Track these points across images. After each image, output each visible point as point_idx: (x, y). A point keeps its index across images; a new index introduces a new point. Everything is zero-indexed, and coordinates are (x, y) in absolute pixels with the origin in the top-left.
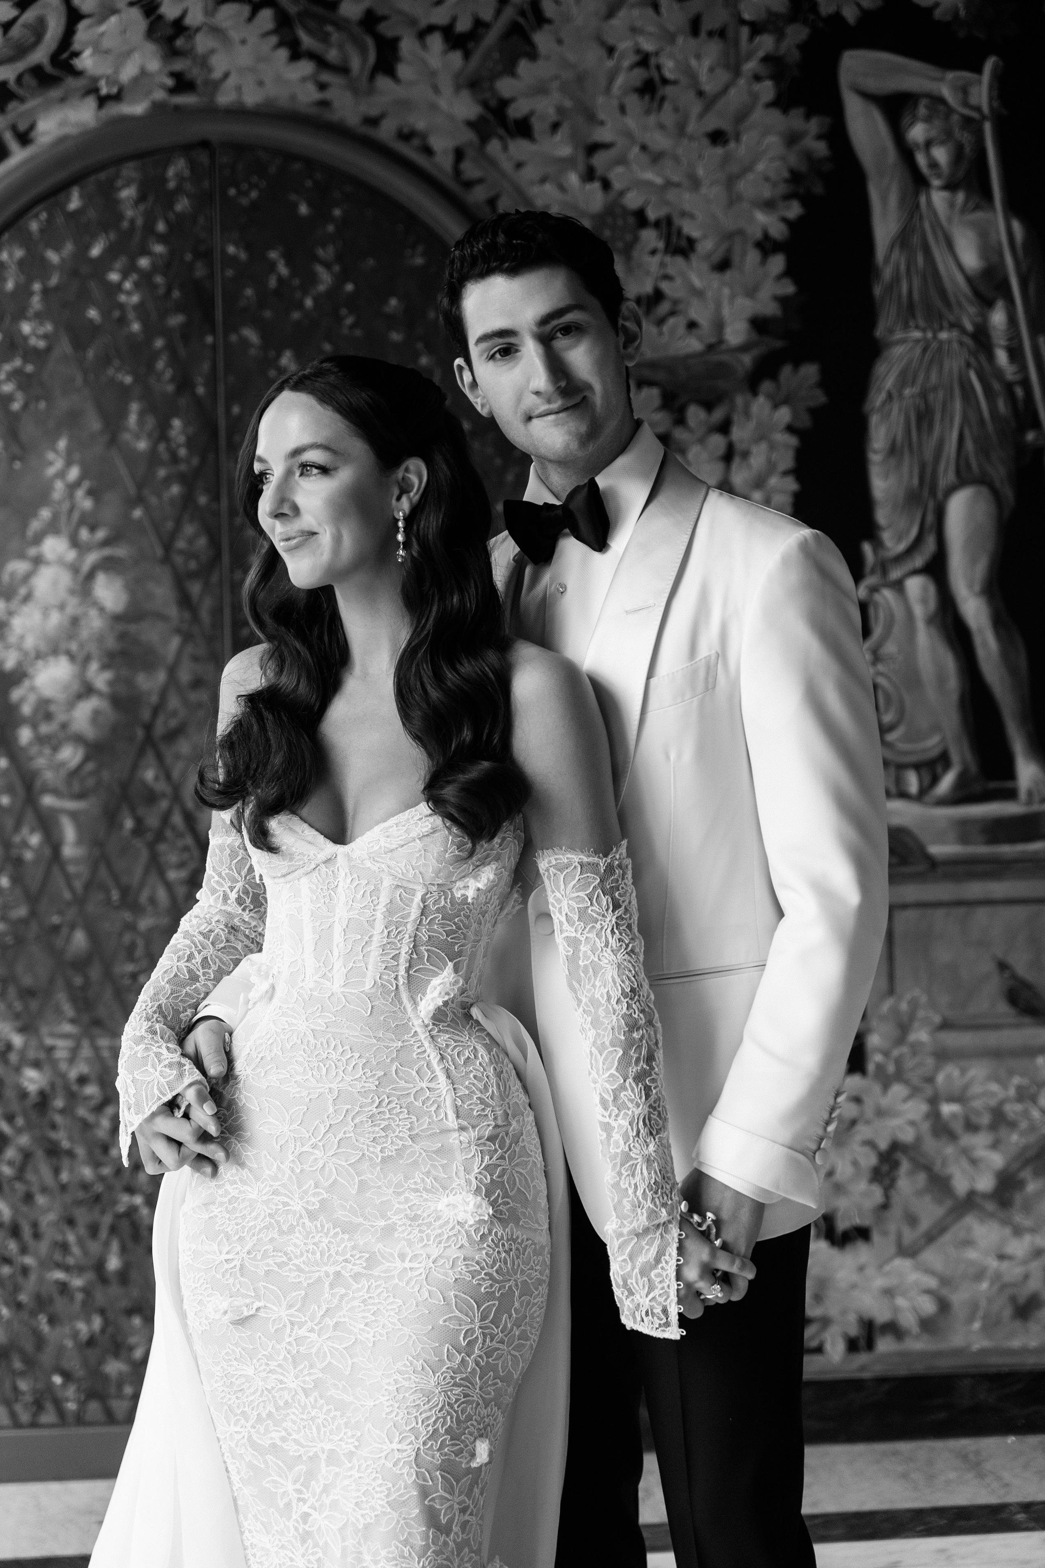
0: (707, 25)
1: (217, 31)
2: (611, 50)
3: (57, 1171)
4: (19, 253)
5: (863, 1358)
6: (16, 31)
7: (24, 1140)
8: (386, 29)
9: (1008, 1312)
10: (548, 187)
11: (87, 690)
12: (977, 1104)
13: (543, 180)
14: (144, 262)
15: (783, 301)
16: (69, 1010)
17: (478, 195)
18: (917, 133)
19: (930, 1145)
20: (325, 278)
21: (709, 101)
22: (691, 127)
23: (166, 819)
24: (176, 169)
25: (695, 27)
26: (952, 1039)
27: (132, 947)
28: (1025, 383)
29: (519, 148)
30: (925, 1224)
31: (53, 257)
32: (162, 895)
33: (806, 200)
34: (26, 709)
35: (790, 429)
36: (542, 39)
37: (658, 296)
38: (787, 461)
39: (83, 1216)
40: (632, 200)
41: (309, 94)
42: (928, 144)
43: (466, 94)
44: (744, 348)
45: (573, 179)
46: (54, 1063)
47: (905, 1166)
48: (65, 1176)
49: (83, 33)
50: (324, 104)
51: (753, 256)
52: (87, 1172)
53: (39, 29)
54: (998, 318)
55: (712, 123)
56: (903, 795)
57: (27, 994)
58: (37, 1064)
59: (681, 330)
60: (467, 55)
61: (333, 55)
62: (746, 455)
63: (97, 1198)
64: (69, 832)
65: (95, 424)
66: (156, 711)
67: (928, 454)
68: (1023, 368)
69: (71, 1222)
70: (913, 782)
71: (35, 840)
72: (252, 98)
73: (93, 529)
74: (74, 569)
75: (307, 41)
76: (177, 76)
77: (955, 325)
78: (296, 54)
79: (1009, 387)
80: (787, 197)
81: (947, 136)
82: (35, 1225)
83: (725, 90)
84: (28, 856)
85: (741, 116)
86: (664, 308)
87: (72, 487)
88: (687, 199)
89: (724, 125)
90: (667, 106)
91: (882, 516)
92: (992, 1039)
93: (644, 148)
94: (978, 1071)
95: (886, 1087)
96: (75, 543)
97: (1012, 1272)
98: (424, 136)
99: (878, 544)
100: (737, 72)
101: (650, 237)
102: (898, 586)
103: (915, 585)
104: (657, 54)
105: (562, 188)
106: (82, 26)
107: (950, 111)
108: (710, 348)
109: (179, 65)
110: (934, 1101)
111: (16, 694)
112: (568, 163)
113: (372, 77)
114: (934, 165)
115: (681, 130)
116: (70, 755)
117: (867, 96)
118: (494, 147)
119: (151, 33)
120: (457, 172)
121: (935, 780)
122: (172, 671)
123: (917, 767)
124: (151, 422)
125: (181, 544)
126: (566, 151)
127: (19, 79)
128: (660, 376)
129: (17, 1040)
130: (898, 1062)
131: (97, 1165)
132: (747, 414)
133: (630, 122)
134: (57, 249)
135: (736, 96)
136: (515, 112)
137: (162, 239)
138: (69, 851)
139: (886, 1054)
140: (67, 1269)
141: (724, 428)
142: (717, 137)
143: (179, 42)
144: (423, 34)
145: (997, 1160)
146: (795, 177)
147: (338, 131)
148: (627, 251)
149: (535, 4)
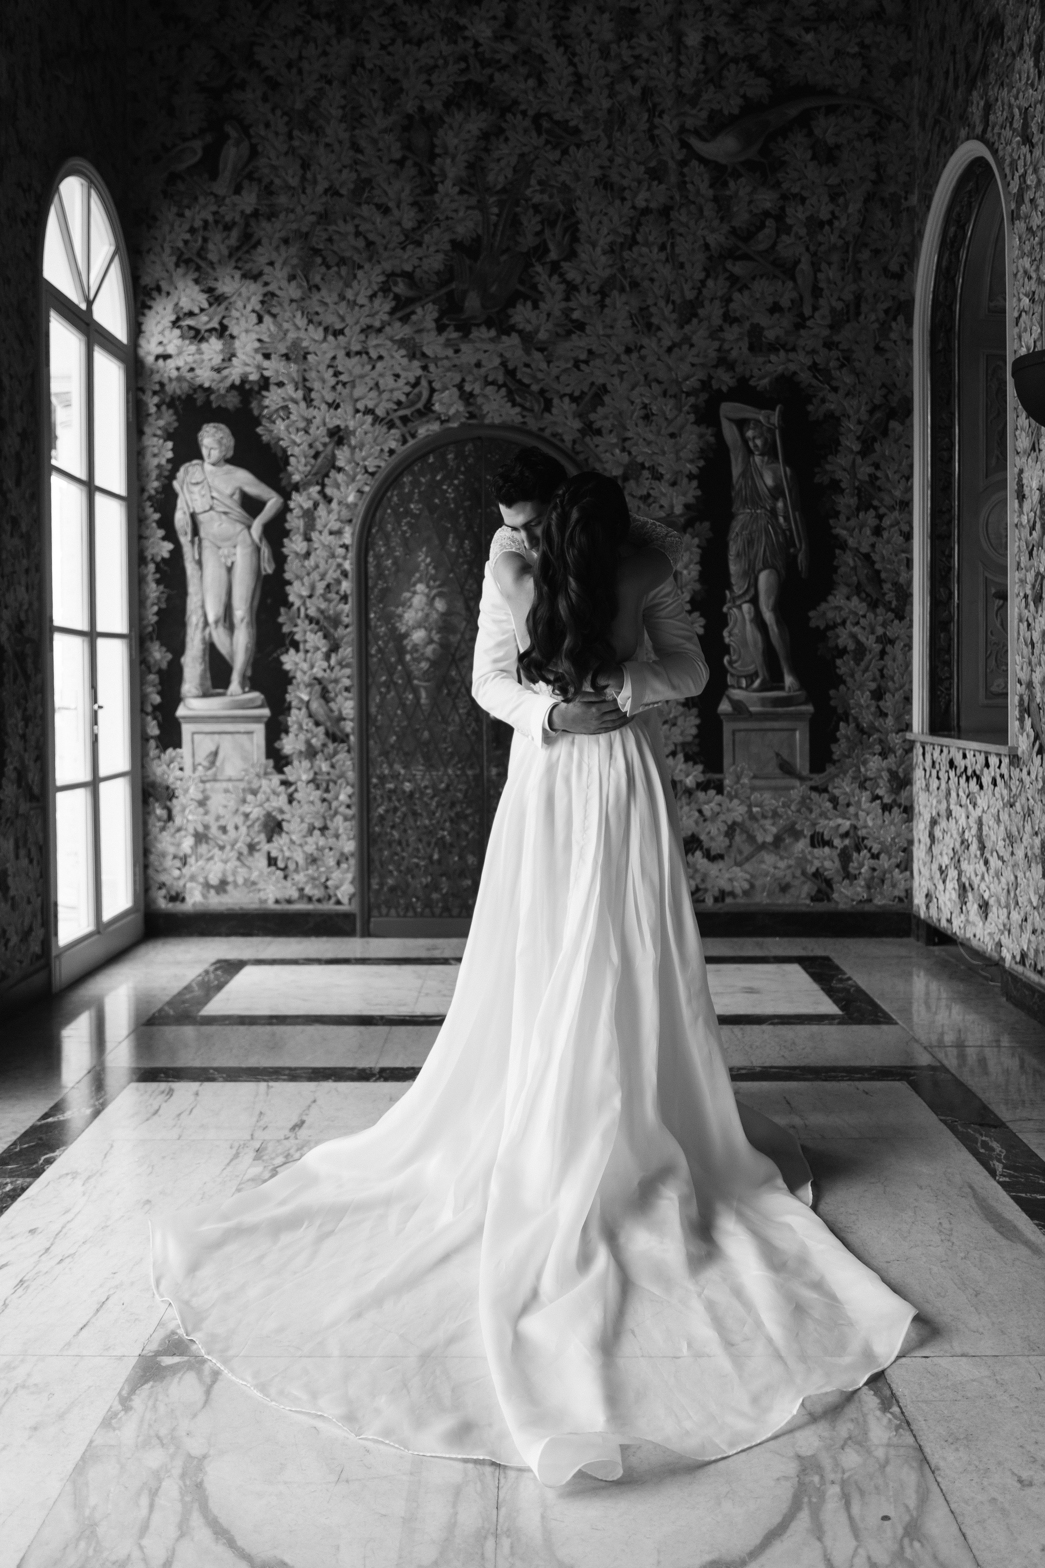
0: (670, 393)
1: (485, 396)
2: (632, 403)
3: (416, 821)
4: (410, 478)
5: (720, 905)
6: (411, 396)
7: (404, 809)
8: (547, 395)
9: (777, 890)
10: (608, 454)
11: (431, 641)
12: (767, 808)
13: (606, 451)
14: (456, 482)
15: (696, 498)
16: (422, 761)
17: (581, 457)
18: (750, 434)
19: (748, 823)
21: (669, 422)
22: (663, 431)
23: (459, 690)
24: (469, 447)
25: (665, 394)
26: (758, 783)
27: (445, 738)
28: (790, 530)
29: (597, 440)
30: (746, 854)
31: (423, 480)
32: (457, 718)
33: (706, 459)
34: (409, 648)
35: (698, 546)
36: (607, 399)
37: (649, 495)
38: (697, 558)
39: (425, 839)
40: (640, 459)
41: (519, 419)
43: (577, 419)
44: (681, 515)
45: (617, 451)
46: (415, 780)
47: (738, 831)
48: (419, 823)
49: (436, 397)
50: (524, 423)
51: (685, 480)
52: (427, 822)
53: (419, 395)
54: (780, 505)
55: (671, 430)
56: (740, 688)
57: (406, 754)
58: (409, 781)
59: (657, 508)
60: (578, 405)
61: (528, 405)
63: (430, 832)
64: (423, 694)
65: (436, 542)
66: (457, 649)
67: (752, 557)
68: (790, 524)
69: (420, 840)
70: (744, 683)
71: (411, 697)
72: (497, 421)
73: (435, 581)
74: (427, 595)
75: (518, 399)
76: (469, 413)
77: (764, 507)
78: (514, 405)
79: (784, 531)
80: (699, 458)
81: (761, 435)
82: (407, 841)
83: (676, 417)
84: (408, 702)
85: (682, 427)
86: (651, 500)
87: (428, 565)
88: (660, 459)
89: (676, 431)
90: (654, 424)
91: (733, 580)
92: (773, 783)
93: (644, 439)
94: (767, 795)
95: (731, 800)
96: (428, 586)
97: (779, 874)
98: (561, 435)
99: (731, 591)
100: (680, 411)
101: (646, 473)
102: (740, 607)
103: (746, 607)
104: (650, 404)
105: (613, 455)
106: (436, 394)
107: (763, 425)
108: (668, 515)
109: (471, 409)
110: (750, 806)
111: (405, 642)
112: (615, 445)
113: (542, 413)
114: (756, 446)
115: (659, 433)
116: (424, 665)
117: (730, 420)
118: (588, 439)
119: (461, 397)
120: (573, 448)
121: (753, 682)
122: (463, 634)
123: (745, 677)
124: (457, 541)
125: (467, 587)
126: (615, 441)
127: (412, 414)
129: (402, 772)
130: (736, 791)
131: (431, 819)
133: (639, 430)
134: (424, 477)
135: (680, 420)
136: (596, 426)
137: (463, 473)
138: (423, 701)
139: (731, 787)
140: (418, 858)
142: (672, 435)
143: (471, 400)
144: (562, 397)
145: (774, 830)
146: (702, 451)
147: (529, 433)
148: (637, 479)
149: (604, 386)
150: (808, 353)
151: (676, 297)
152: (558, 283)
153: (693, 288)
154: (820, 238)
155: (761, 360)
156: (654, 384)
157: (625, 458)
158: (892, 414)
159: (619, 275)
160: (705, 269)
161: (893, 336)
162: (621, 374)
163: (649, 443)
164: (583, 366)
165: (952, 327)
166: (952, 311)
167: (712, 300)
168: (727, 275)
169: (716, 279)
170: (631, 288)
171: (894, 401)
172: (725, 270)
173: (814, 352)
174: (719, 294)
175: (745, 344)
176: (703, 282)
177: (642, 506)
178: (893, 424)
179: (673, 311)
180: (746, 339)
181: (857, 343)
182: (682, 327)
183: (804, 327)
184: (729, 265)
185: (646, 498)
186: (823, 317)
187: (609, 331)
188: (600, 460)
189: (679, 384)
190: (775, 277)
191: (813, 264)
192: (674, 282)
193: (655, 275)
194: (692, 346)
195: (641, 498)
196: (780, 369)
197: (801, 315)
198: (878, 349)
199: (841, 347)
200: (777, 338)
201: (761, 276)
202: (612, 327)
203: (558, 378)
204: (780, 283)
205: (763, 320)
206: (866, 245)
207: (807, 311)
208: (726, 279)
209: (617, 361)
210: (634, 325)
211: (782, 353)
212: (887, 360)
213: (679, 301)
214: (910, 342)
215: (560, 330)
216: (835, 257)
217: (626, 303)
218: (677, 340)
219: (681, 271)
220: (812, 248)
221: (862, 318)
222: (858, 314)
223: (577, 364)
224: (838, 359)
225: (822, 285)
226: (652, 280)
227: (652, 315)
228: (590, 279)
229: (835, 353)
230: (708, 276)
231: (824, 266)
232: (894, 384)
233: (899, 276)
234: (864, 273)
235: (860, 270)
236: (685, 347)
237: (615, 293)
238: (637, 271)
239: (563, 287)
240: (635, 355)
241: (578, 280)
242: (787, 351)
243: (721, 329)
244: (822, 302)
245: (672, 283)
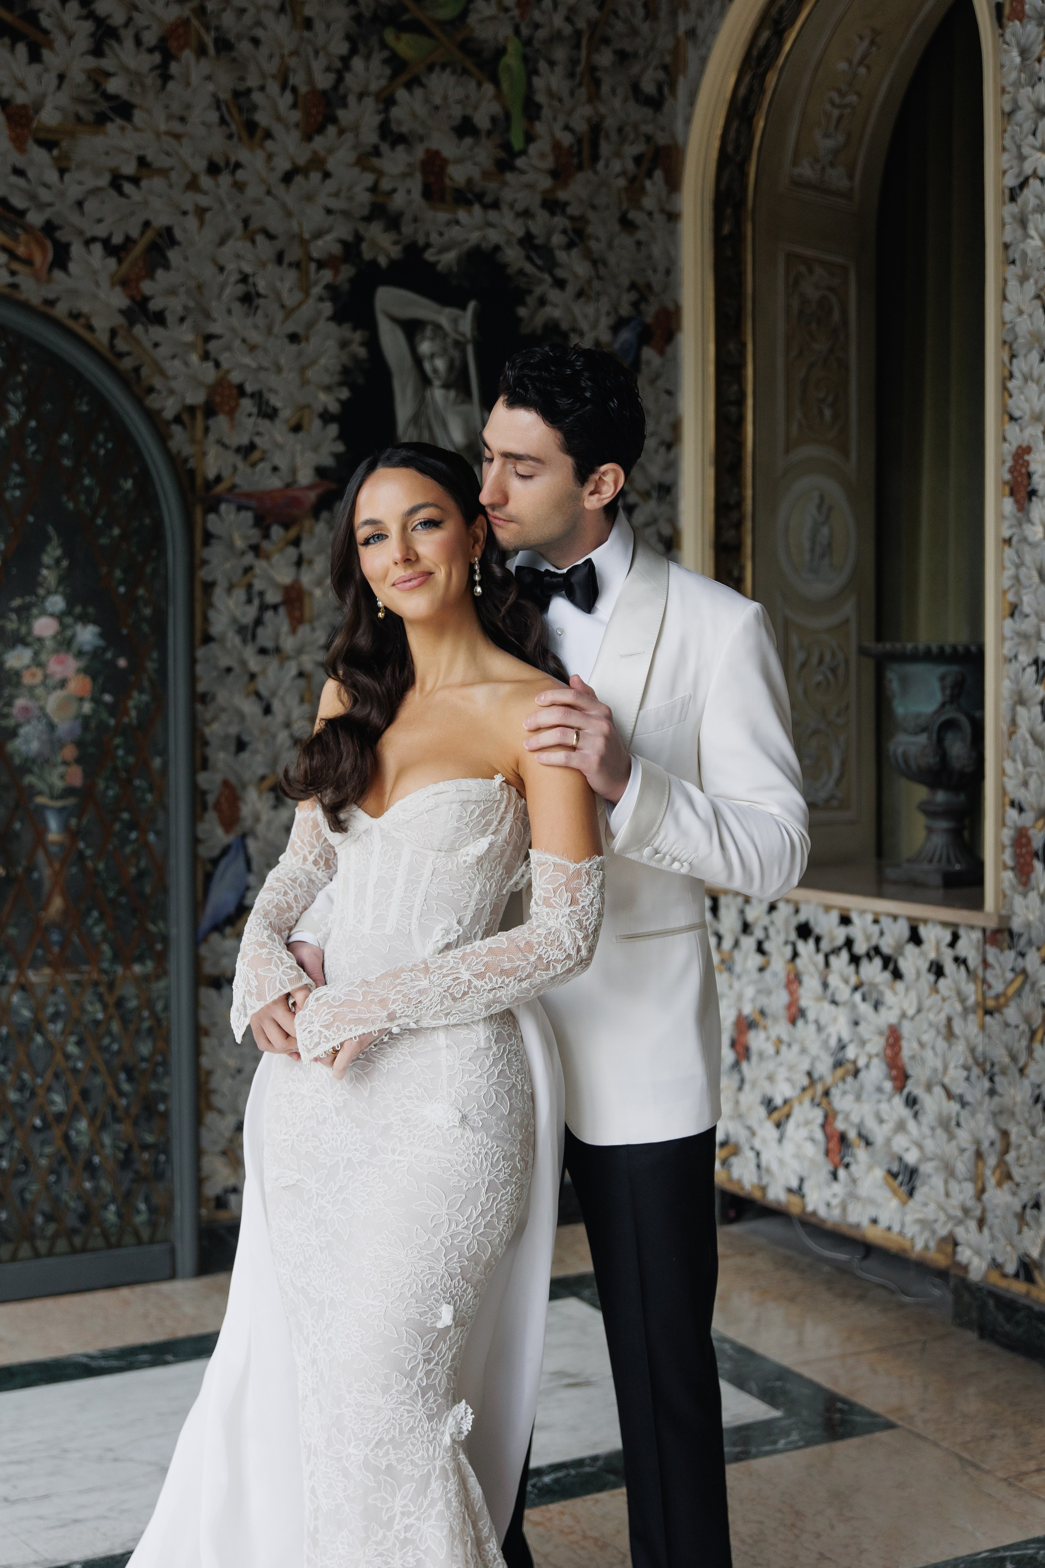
0: (287, 259)
2: (222, 269)
8: (62, 236)
10: (177, 363)
13: (174, 357)
15: (337, 456)
17: (127, 364)
18: (425, 347)
20: (15, 416)
21: (289, 312)
22: (276, 329)
29: (156, 332)
33: (352, 387)
36: (173, 255)
37: (252, 447)
40: (235, 377)
42: (432, 356)
43: (118, 289)
44: (310, 487)
45: (194, 358)
50: (14, 286)
51: (317, 423)
55: (291, 327)
59: (268, 472)
60: (120, 261)
61: (21, 251)
62: (310, 562)
80: (341, 384)
81: (444, 351)
83: (300, 304)
85: (310, 325)
86: (256, 455)
88: (273, 380)
89: (300, 330)
90: (260, 312)
93: (244, 341)
98: (87, 318)
100: (307, 294)
101: (247, 404)
104: (254, 275)
105: (186, 364)
107: (445, 335)
108: (288, 486)
112: (191, 346)
113: (50, 270)
114: (435, 371)
115: (269, 330)
117: (395, 320)
118: (138, 329)
120: (112, 346)
126: (189, 337)
128: (253, 503)
132: (311, 532)
133: (235, 321)
135: (307, 310)
136: (154, 305)
141: (296, 542)
142: (294, 338)
144: (89, 242)
146: (345, 371)
147: (25, 306)
148: (231, 413)
149: (169, 230)
150: (518, 215)
151: (298, 79)
152: (79, 18)
153: (328, 69)
154: (537, 15)
155: (442, 216)
156: (260, 239)
157: (209, 374)
158: (645, 336)
159: (195, 23)
160: (349, 37)
161: (648, 202)
162: (201, 212)
163: (253, 348)
164: (128, 188)
165: (743, 201)
166: (744, 175)
167: (361, 96)
168: (386, 54)
169: (368, 57)
170: (218, 51)
171: (650, 311)
172: (384, 45)
173: (526, 214)
174: (374, 86)
175: (416, 185)
176: (346, 61)
177: (241, 465)
178: (648, 353)
179: (294, 106)
180: (418, 177)
181: (594, 207)
182: (308, 138)
183: (512, 168)
184: (389, 35)
185: (247, 450)
186: (542, 156)
187: (177, 127)
188: (162, 373)
189: (304, 243)
190: (465, 72)
191: (525, 59)
192: (295, 53)
193: (259, 33)
194: (327, 175)
195: (238, 450)
196: (474, 237)
197: (506, 146)
198: (627, 224)
199: (570, 210)
200: (470, 181)
201: (444, 67)
202: (183, 119)
203: (80, 204)
204: (473, 84)
205: (448, 147)
206: (606, 41)
207: (517, 142)
208: (386, 61)
209: (193, 185)
210: (223, 121)
211: (477, 209)
212: (639, 243)
213: (303, 89)
214: (673, 217)
215: (83, 111)
216: (560, 54)
217: (209, 78)
218: (301, 161)
219: (306, 34)
220: (525, 31)
221: (600, 165)
222: (595, 158)
223: (117, 181)
224: (564, 232)
225: (541, 98)
226: (256, 42)
227: (254, 108)
228: (140, 20)
229: (560, 221)
230: (354, 51)
231: (542, 65)
232: (649, 286)
233: (656, 103)
234: (605, 89)
235: (597, 83)
236: (315, 177)
237: (188, 55)
238: (228, 19)
239: (88, 26)
240: (225, 179)
241: (118, 19)
242: (486, 207)
243: (376, 152)
244: (540, 128)
245: (292, 54)
